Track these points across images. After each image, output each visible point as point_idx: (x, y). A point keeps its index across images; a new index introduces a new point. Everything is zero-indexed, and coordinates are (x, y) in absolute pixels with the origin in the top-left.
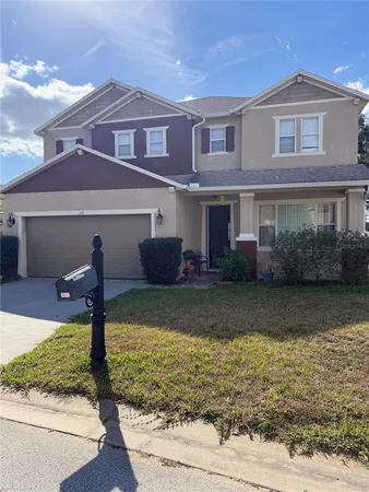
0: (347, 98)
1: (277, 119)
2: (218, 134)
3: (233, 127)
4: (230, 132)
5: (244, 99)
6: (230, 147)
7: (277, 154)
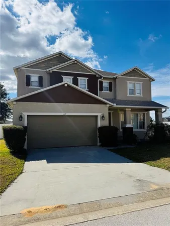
0: (148, 79)
1: (128, 82)
2: (106, 84)
3: (111, 83)
4: (110, 84)
5: (116, 74)
6: (110, 90)
7: (128, 95)
